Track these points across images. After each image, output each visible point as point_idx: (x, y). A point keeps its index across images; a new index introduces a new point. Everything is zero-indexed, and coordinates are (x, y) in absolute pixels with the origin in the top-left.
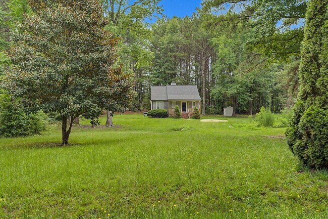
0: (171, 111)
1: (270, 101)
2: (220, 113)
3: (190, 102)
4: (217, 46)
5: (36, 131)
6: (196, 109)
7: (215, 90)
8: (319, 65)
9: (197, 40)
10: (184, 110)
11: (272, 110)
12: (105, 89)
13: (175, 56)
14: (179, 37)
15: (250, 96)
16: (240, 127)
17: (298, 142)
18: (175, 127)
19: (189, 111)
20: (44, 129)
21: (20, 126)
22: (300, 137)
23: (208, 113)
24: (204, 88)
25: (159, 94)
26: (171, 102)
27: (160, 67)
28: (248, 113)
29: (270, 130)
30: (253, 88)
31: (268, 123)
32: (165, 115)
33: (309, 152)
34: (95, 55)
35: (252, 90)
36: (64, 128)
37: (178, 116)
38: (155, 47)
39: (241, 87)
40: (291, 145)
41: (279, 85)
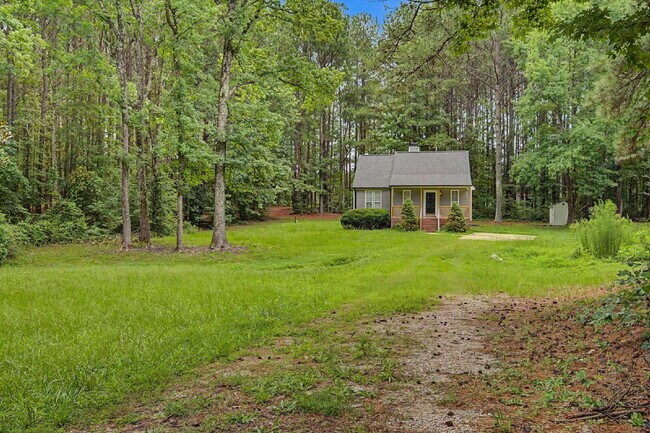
0: (397, 213)
3: (446, 192)
6: (455, 209)
10: (431, 210)
19: (441, 212)
25: (374, 172)
26: (398, 191)
32: (382, 223)
37: (412, 225)
39: (584, 153)
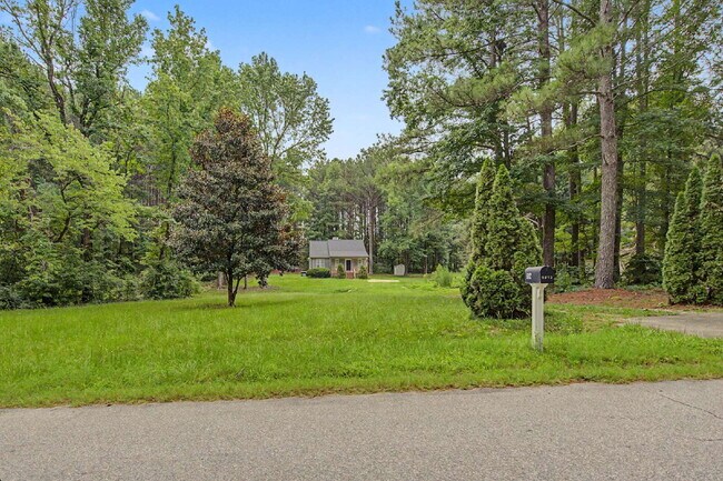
0: (334, 270)
1: (448, 258)
2: (391, 272)
3: (356, 260)
4: (386, 194)
5: (187, 294)
6: (362, 268)
7: (385, 245)
8: (487, 232)
9: (362, 187)
10: (349, 269)
11: (450, 269)
12: (278, 247)
13: (336, 206)
14: (341, 183)
15: (425, 253)
16: (414, 287)
17: (470, 295)
18: (341, 288)
19: (355, 270)
20: (197, 292)
21: (171, 288)
22: (472, 291)
23: (375, 272)
24: (372, 244)
25: (319, 250)
26: (333, 259)
27: (319, 218)
28: (422, 272)
29: (448, 291)
30: (428, 243)
31: (446, 283)
32: (327, 275)
33: (478, 303)
34: (266, 213)
35: (426, 245)
36: (230, 290)
37: (342, 276)
38: (312, 195)
39: (414, 242)
40: (465, 298)
41: (457, 240)
